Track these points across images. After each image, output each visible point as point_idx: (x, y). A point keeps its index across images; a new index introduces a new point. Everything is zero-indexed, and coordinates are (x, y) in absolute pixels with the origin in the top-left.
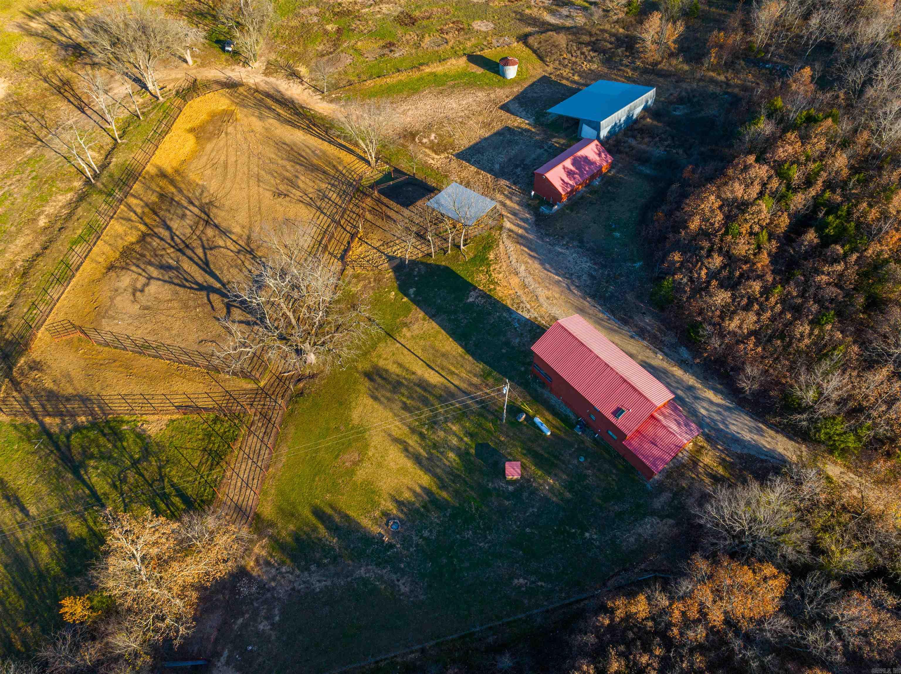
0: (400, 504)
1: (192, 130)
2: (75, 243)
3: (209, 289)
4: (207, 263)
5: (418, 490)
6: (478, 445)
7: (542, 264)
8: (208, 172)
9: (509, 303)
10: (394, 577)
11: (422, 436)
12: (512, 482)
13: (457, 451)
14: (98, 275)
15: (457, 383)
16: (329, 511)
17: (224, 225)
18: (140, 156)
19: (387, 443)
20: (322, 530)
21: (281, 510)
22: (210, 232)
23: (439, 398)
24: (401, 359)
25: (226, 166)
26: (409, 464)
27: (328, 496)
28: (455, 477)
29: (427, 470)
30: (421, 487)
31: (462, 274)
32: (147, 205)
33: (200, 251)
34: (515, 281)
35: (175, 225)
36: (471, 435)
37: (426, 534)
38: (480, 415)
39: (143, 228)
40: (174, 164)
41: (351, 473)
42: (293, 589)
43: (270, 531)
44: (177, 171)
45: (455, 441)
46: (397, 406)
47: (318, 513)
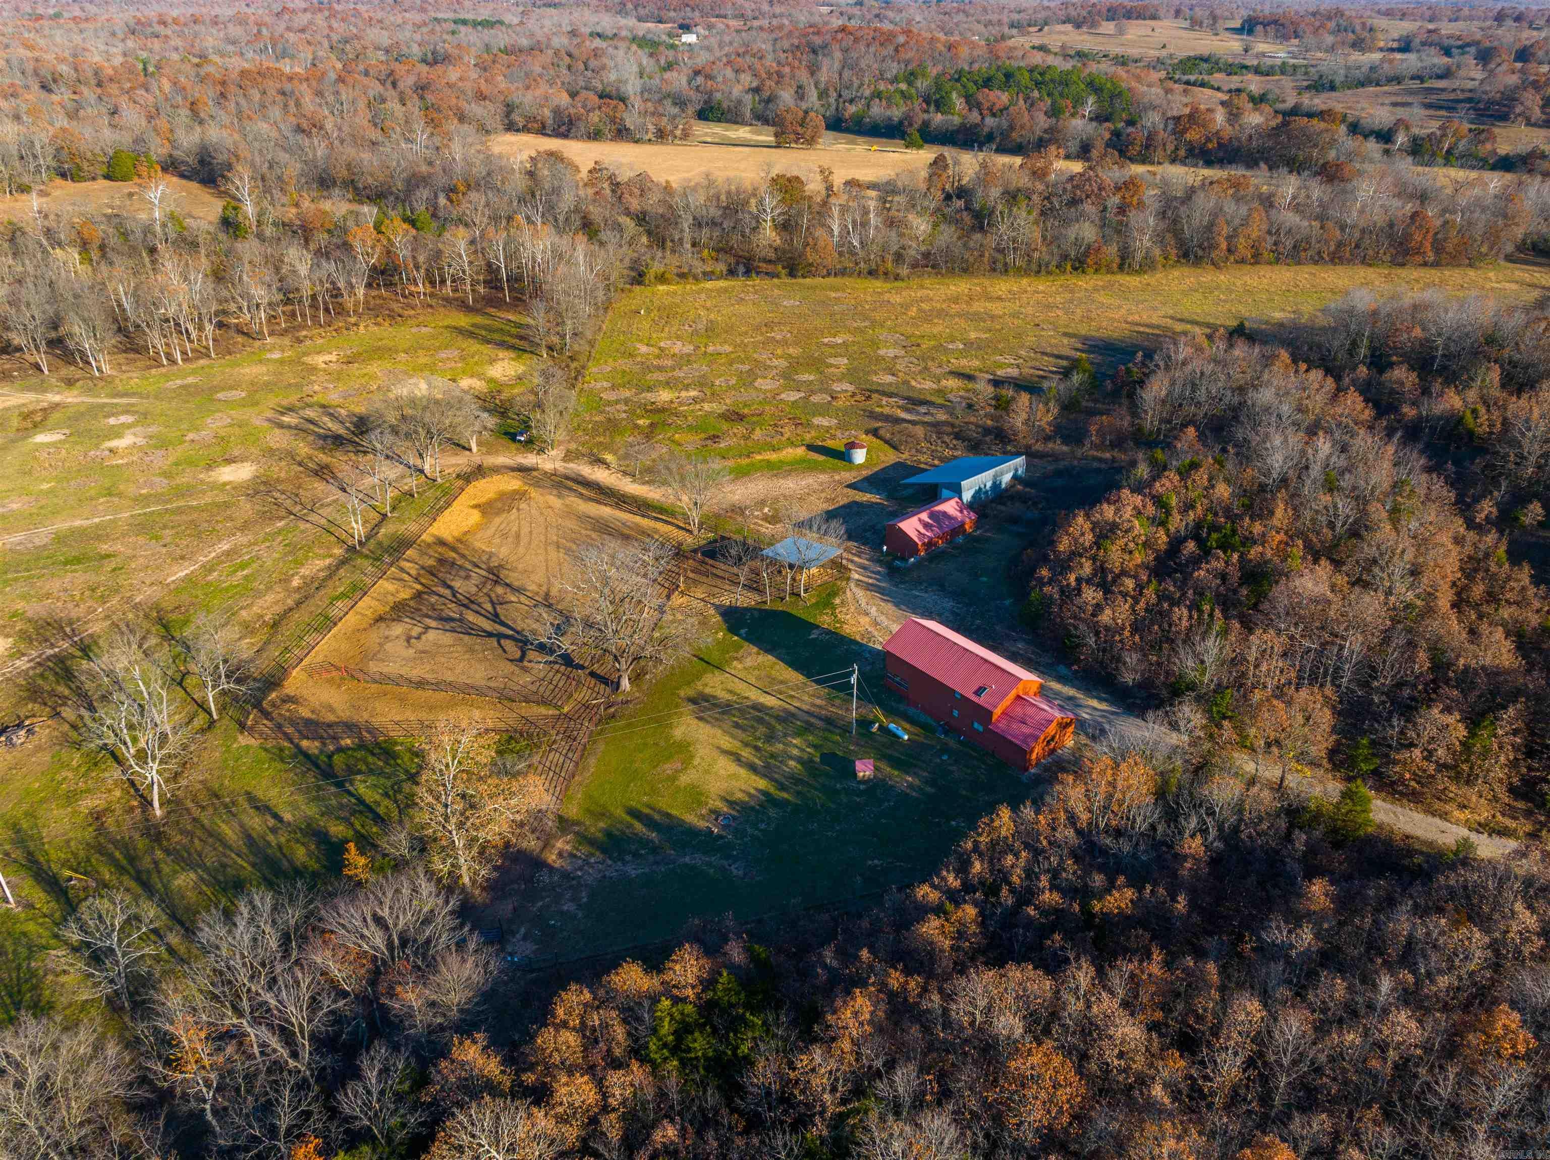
0: (731, 803)
1: (476, 506)
2: (337, 598)
3: (500, 636)
4: (496, 615)
5: (752, 791)
6: (823, 756)
7: (897, 605)
8: (497, 541)
9: (858, 638)
10: (725, 863)
11: (757, 748)
12: (864, 782)
13: (799, 760)
14: (365, 626)
15: (797, 704)
16: (647, 811)
17: (516, 584)
18: (413, 527)
19: (716, 753)
20: (638, 827)
21: (588, 811)
22: (500, 590)
23: (778, 718)
24: (730, 686)
25: (518, 536)
26: (743, 772)
27: (645, 799)
28: (795, 780)
29: (764, 776)
30: (756, 789)
31: (803, 617)
32: (423, 568)
33: (488, 607)
34: (864, 620)
35: (457, 584)
36: (815, 747)
37: (763, 826)
38: (825, 730)
39: (419, 587)
40: (456, 534)
41: (673, 778)
42: (604, 877)
43: (577, 828)
44: (459, 540)
45: (795, 752)
46: (727, 725)
47: (634, 813)
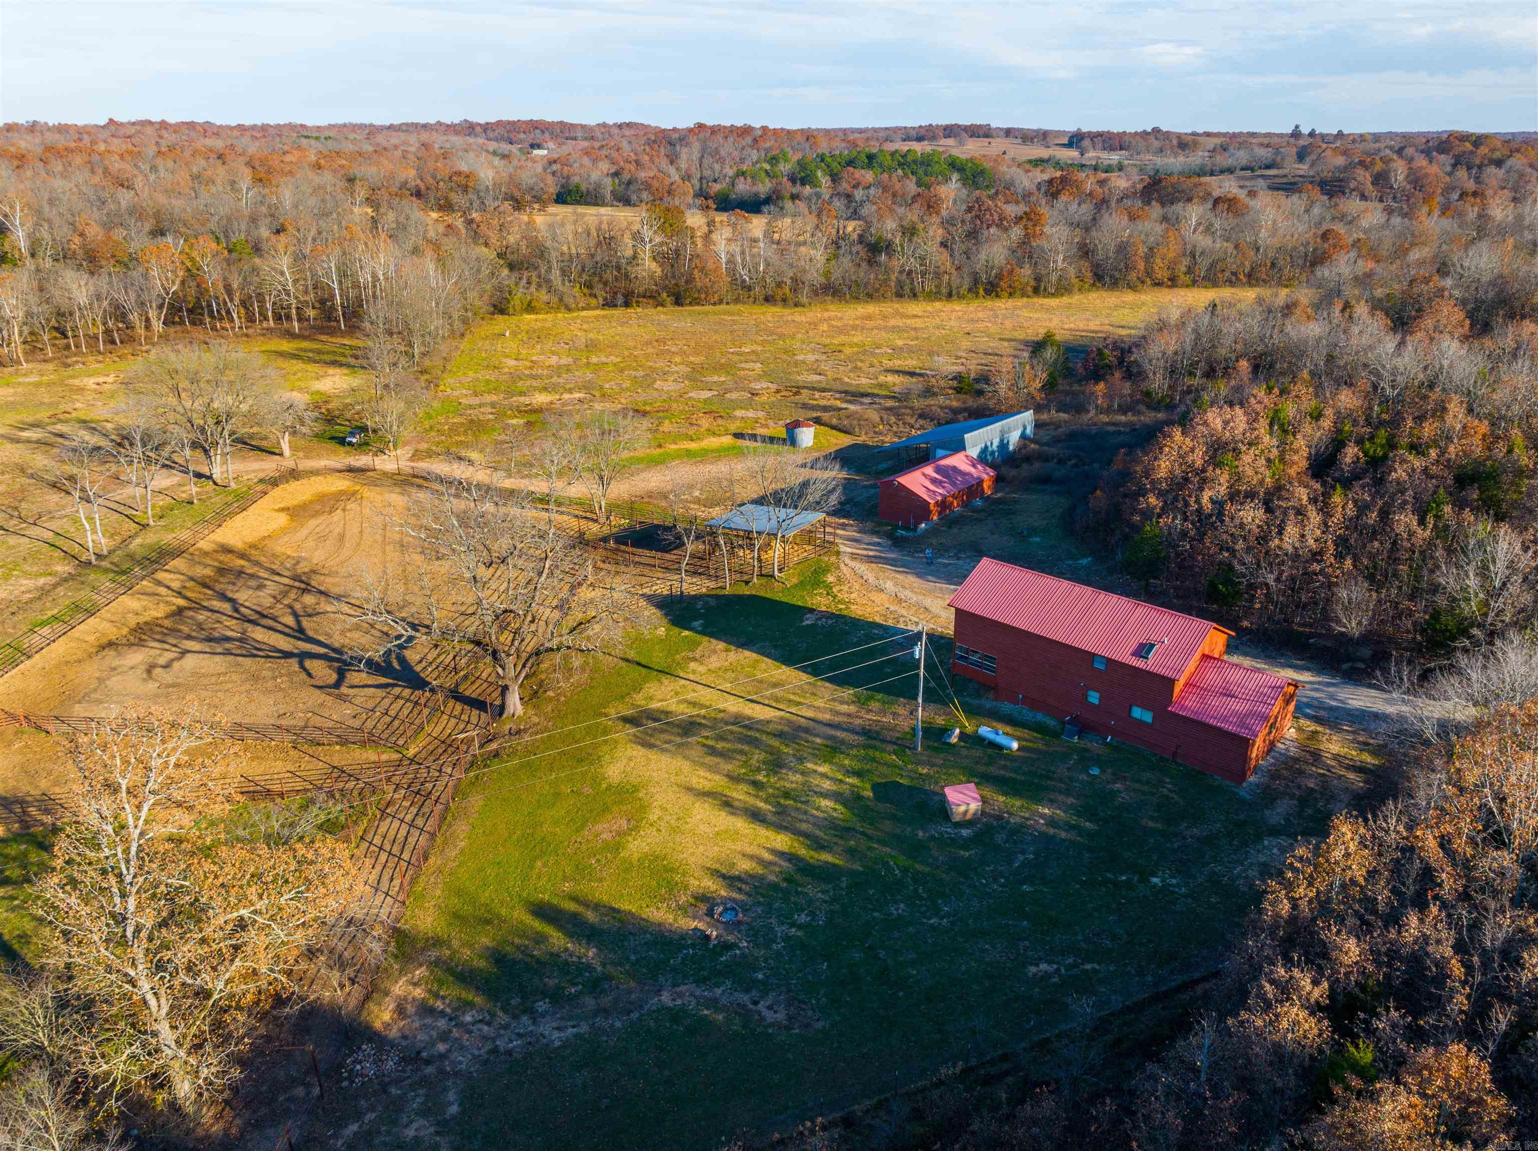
2: (43, 624)
3: (303, 656)
4: (301, 630)
5: (767, 856)
6: (875, 787)
7: (919, 575)
8: (311, 543)
9: (878, 619)
11: (756, 784)
12: (966, 822)
13: (837, 796)
14: (80, 655)
15: (810, 714)
16: (572, 907)
17: (336, 590)
19: (687, 799)
20: (557, 939)
21: (457, 917)
22: (309, 599)
23: (780, 735)
24: (690, 696)
25: (342, 537)
26: (740, 824)
27: (567, 887)
28: (841, 830)
29: (780, 827)
30: (773, 851)
31: (784, 599)
32: (192, 579)
33: (290, 620)
34: (878, 598)
35: (243, 596)
36: (858, 774)
37: (803, 918)
38: (865, 747)
39: (181, 602)
40: (250, 539)
41: (616, 847)
43: (434, 954)
47: (548, 913)
